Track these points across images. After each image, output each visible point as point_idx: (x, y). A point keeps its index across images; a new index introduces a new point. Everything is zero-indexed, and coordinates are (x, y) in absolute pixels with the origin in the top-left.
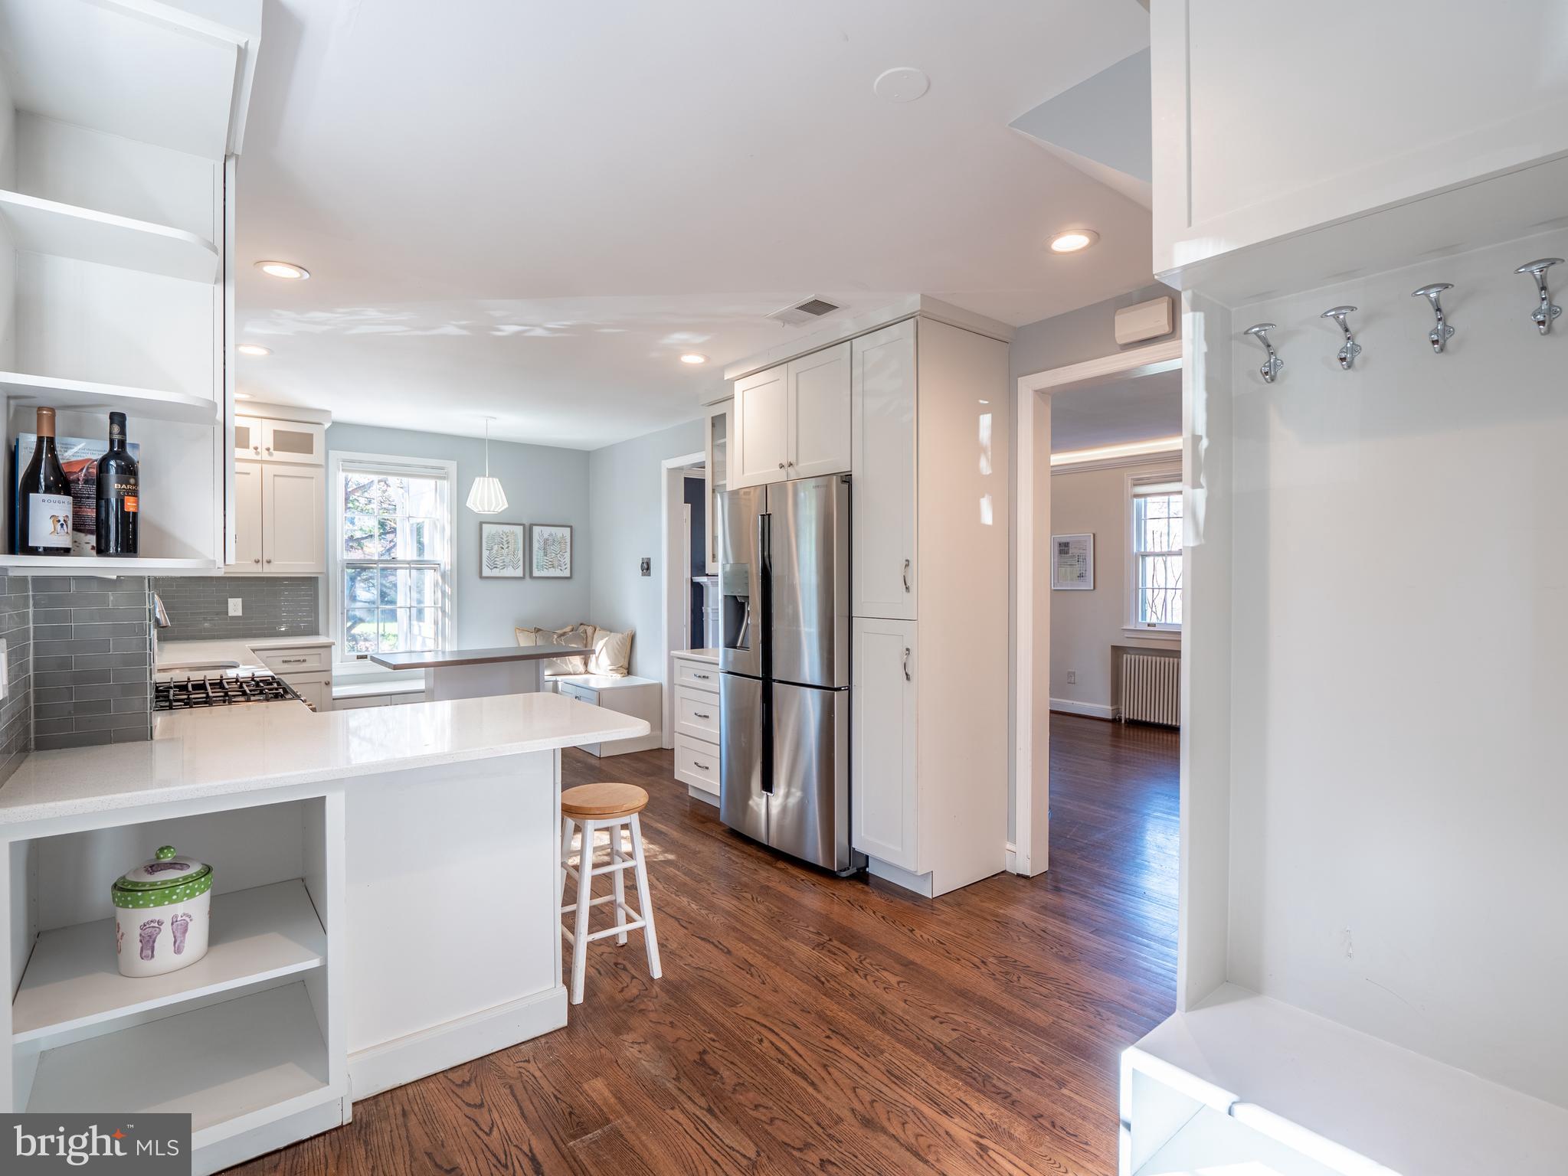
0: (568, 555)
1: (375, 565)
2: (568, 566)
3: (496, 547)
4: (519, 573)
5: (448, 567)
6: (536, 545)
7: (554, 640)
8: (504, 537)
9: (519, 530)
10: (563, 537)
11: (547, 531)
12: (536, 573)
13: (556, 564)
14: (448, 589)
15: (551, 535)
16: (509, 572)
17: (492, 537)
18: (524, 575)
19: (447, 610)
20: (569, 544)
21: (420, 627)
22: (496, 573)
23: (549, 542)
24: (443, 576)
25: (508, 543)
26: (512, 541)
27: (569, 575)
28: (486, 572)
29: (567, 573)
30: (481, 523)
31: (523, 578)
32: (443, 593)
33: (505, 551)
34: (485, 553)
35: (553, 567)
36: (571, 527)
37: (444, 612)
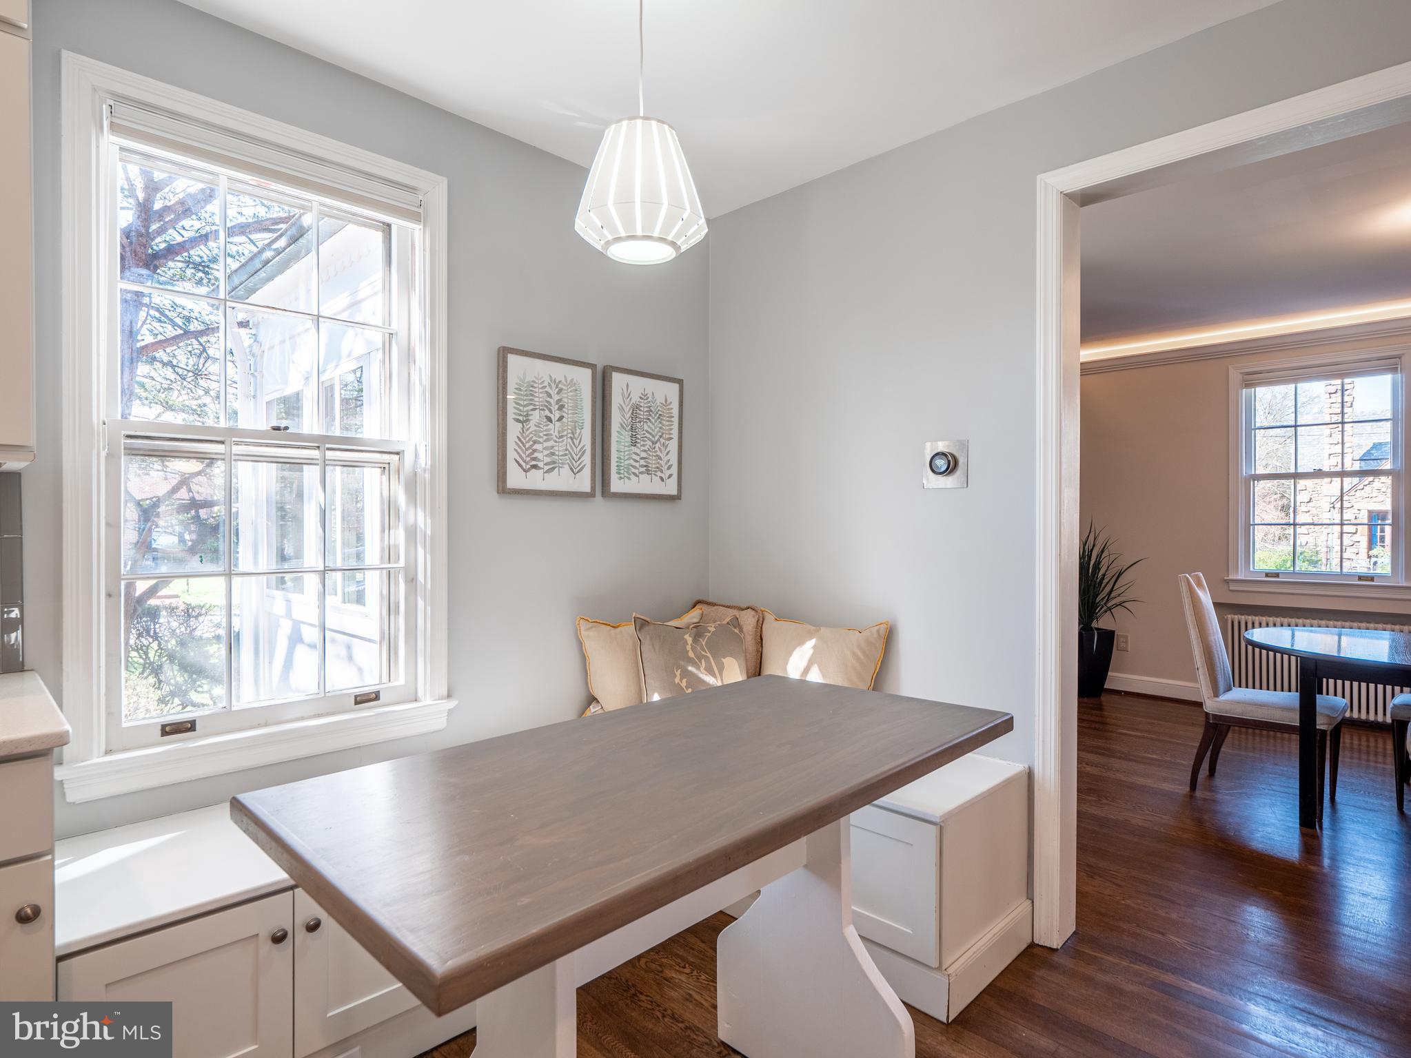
0: (673, 446)
1: (220, 448)
2: (674, 470)
3: (536, 417)
4: (584, 482)
5: (424, 461)
6: (616, 419)
7: (689, 647)
8: (553, 392)
9: (584, 378)
10: (666, 403)
11: (638, 386)
12: (616, 485)
13: (653, 466)
14: (422, 520)
15: (644, 397)
16: (562, 480)
17: (528, 390)
18: (593, 488)
19: (421, 577)
20: (676, 420)
21: (288, 601)
22: (536, 481)
23: (642, 414)
24: (411, 486)
25: (561, 408)
26: (568, 403)
27: (674, 492)
28: (516, 478)
29: (671, 488)
30: (503, 354)
31: (591, 495)
32: (412, 533)
33: (554, 428)
34: (513, 430)
35: (648, 472)
36: (680, 382)
37: (411, 581)
